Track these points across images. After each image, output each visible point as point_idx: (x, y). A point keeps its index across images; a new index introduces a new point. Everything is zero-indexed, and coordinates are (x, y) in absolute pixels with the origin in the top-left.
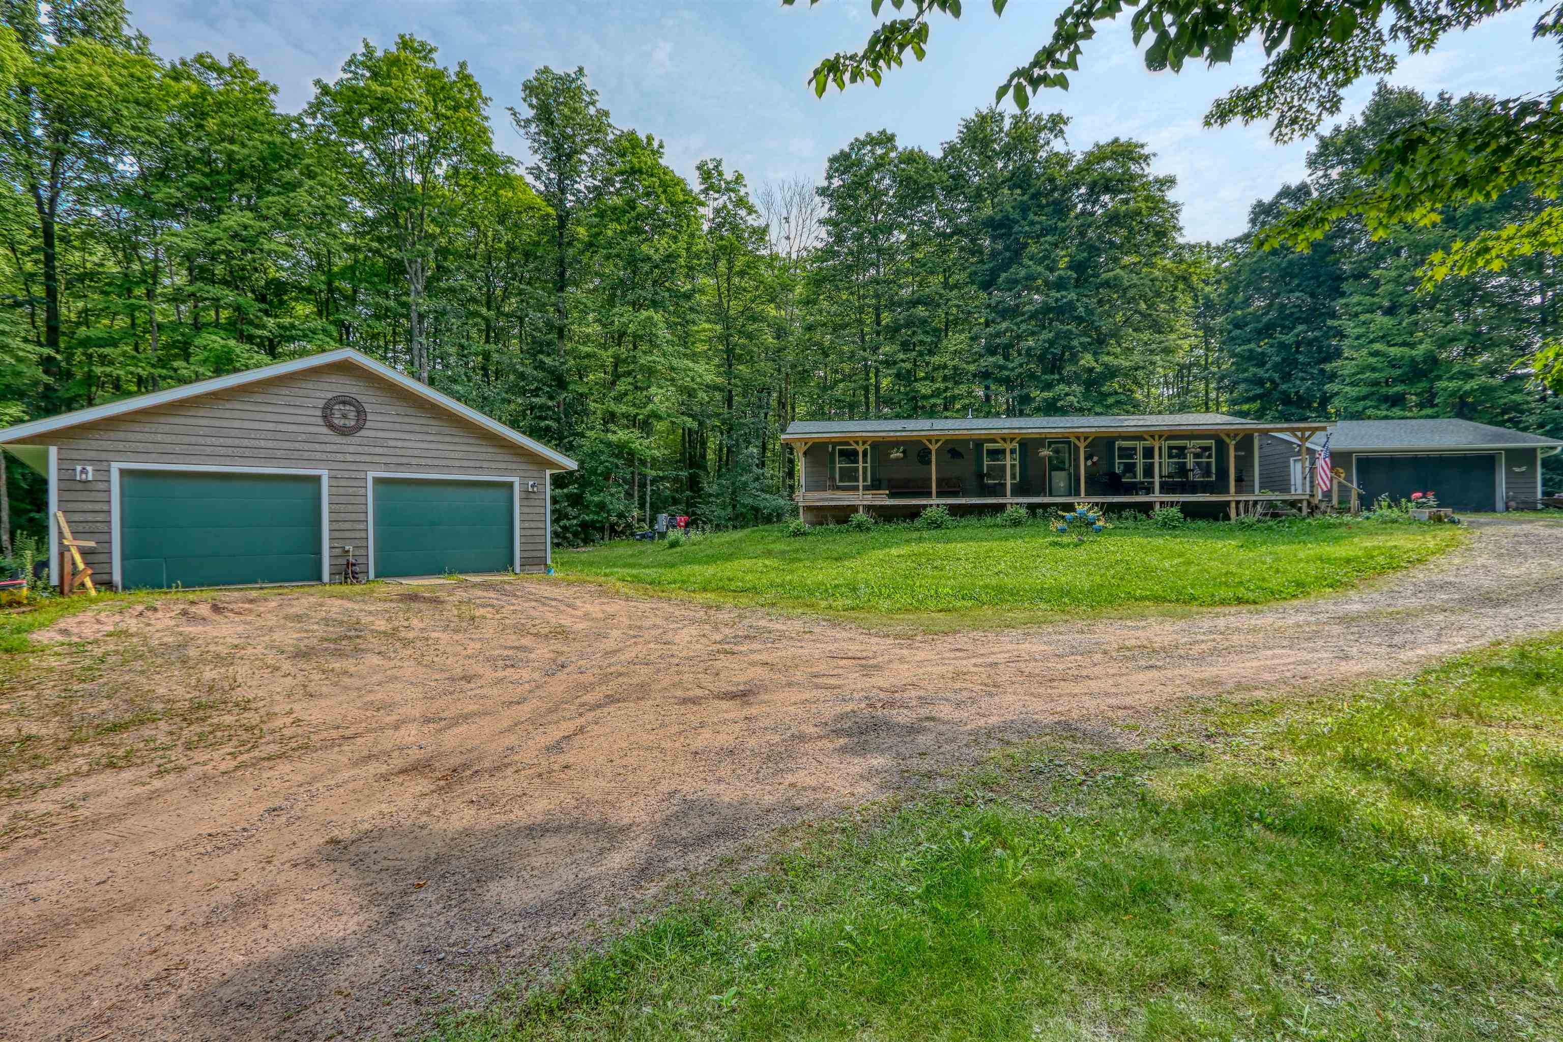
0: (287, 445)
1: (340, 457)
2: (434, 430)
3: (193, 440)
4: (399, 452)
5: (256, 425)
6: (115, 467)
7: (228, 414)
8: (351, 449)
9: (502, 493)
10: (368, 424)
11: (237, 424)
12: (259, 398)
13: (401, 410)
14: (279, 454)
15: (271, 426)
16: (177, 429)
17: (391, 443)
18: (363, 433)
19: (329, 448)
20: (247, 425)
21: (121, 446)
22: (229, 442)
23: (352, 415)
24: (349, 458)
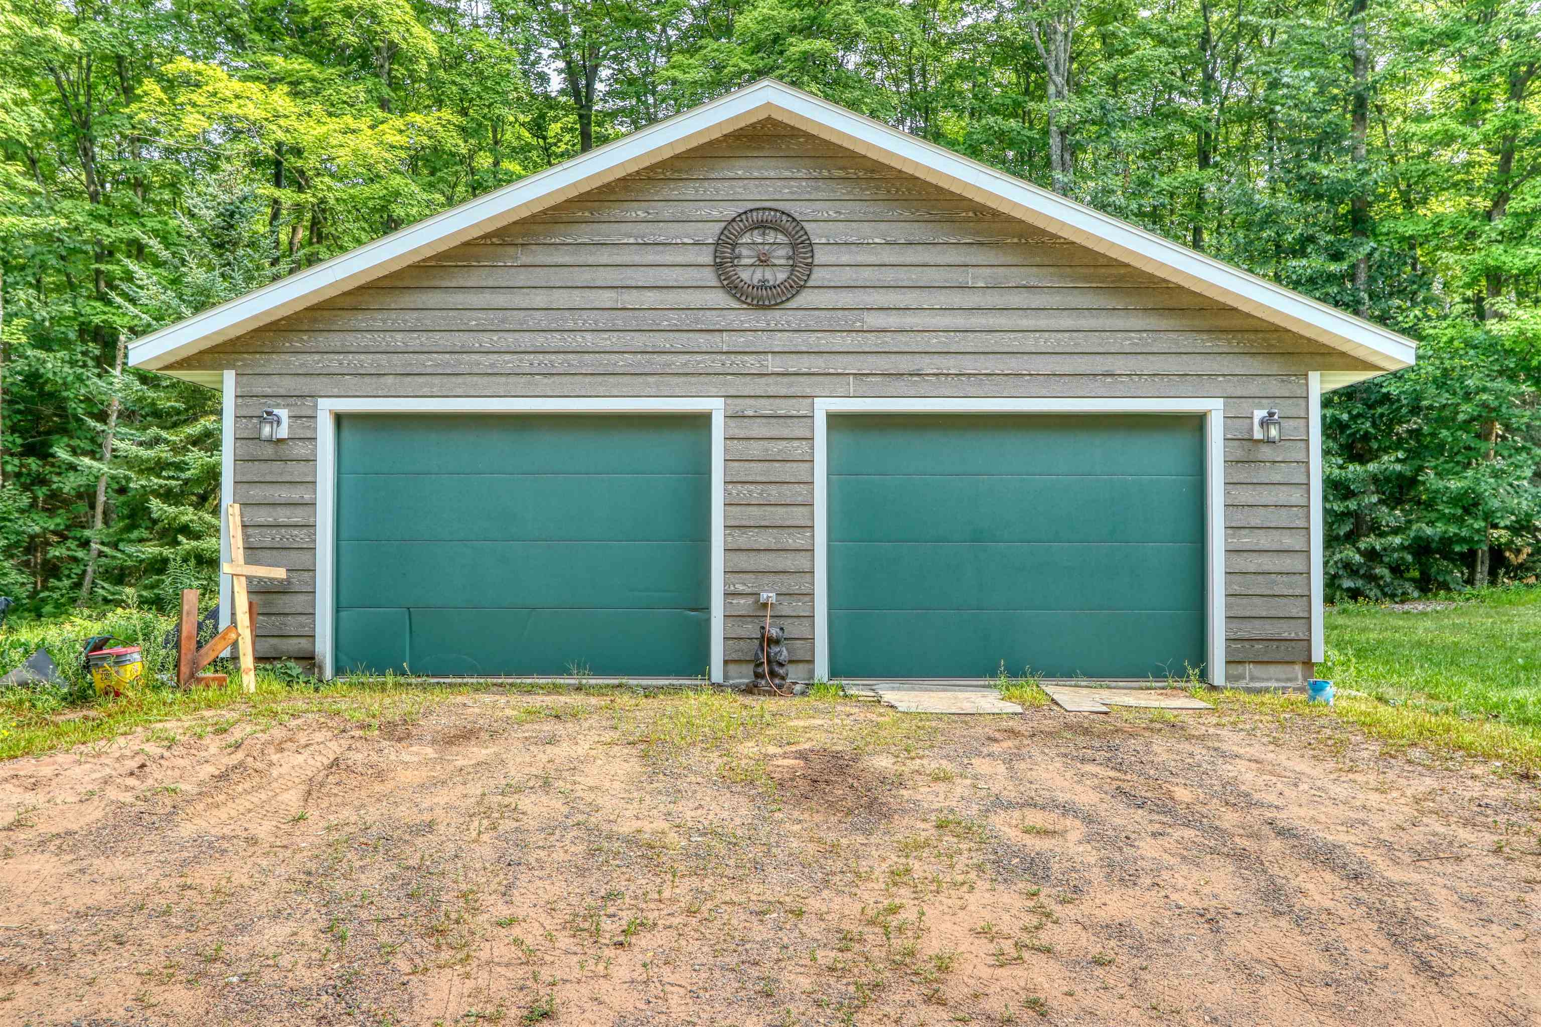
0: (639, 341)
1: (751, 363)
2: (979, 277)
3: (458, 340)
4: (890, 342)
5: (577, 299)
6: (326, 408)
7: (522, 278)
8: (779, 342)
9: (1180, 442)
10: (819, 276)
11: (539, 299)
12: (583, 232)
13: (899, 232)
14: (621, 362)
15: (606, 298)
16: (428, 320)
17: (874, 320)
18: (805, 299)
19: (725, 342)
20: (561, 298)
21: (333, 363)
22: (526, 341)
23: (780, 255)
24: (772, 364)
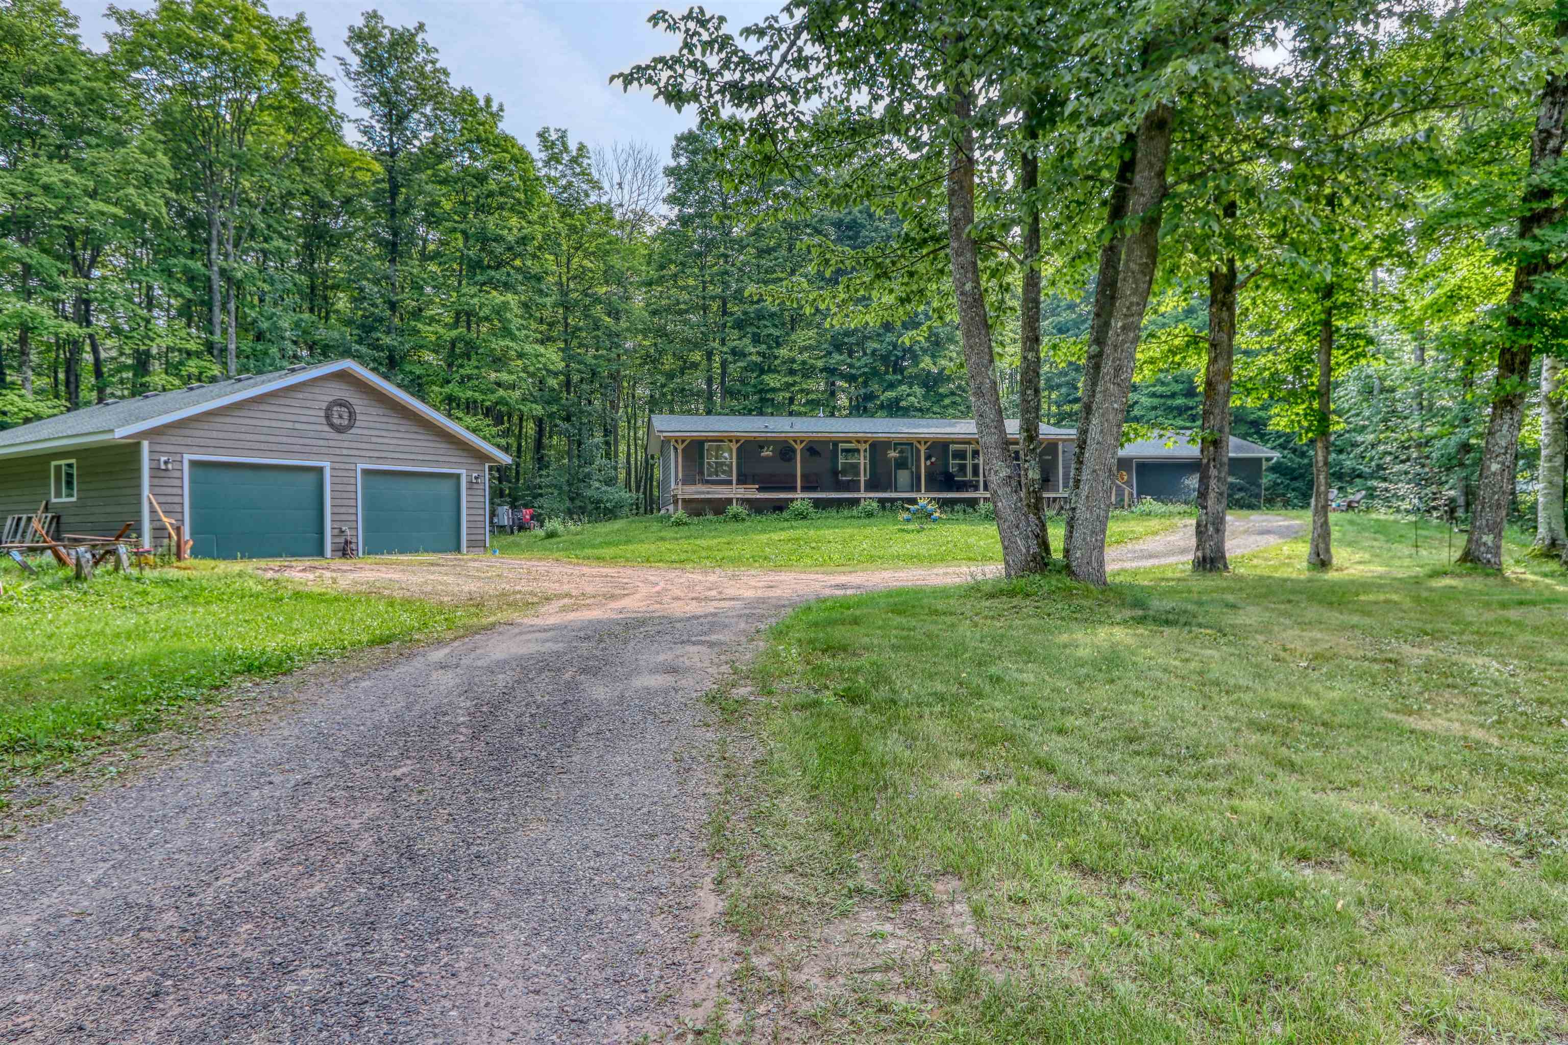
0: (301, 441)
1: (338, 451)
2: (402, 428)
3: (237, 436)
4: (378, 447)
5: (279, 424)
6: (187, 457)
7: (259, 415)
8: (346, 444)
9: (453, 483)
10: (358, 424)
11: (267, 423)
12: (282, 401)
13: (381, 412)
14: (296, 448)
15: (290, 425)
16: (226, 428)
17: (374, 440)
18: (353, 431)
19: (332, 443)
20: (274, 424)
21: (189, 441)
22: (263, 438)
23: (346, 415)
24: (345, 452)
